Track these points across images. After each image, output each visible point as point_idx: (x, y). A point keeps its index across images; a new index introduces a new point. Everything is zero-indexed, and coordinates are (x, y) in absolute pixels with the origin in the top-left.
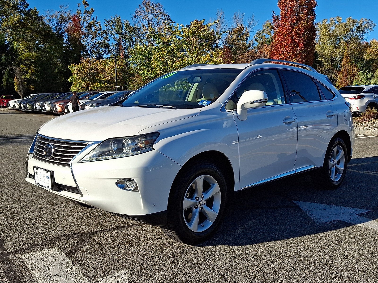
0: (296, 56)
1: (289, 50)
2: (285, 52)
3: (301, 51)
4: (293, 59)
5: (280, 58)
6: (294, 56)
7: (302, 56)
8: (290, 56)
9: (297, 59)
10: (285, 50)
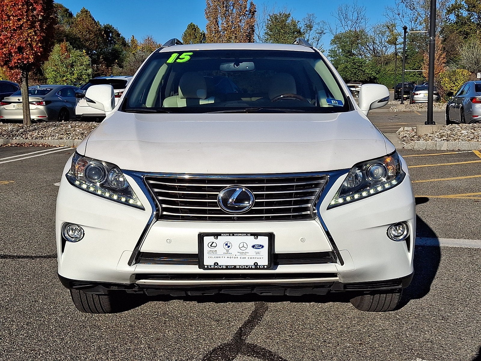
0: (32, 26)
1: (21, 15)
2: (13, 16)
3: (40, 18)
4: (28, 30)
5: (5, 28)
6: (29, 25)
7: (41, 26)
8: (22, 25)
9: (34, 31)
10: (14, 14)
